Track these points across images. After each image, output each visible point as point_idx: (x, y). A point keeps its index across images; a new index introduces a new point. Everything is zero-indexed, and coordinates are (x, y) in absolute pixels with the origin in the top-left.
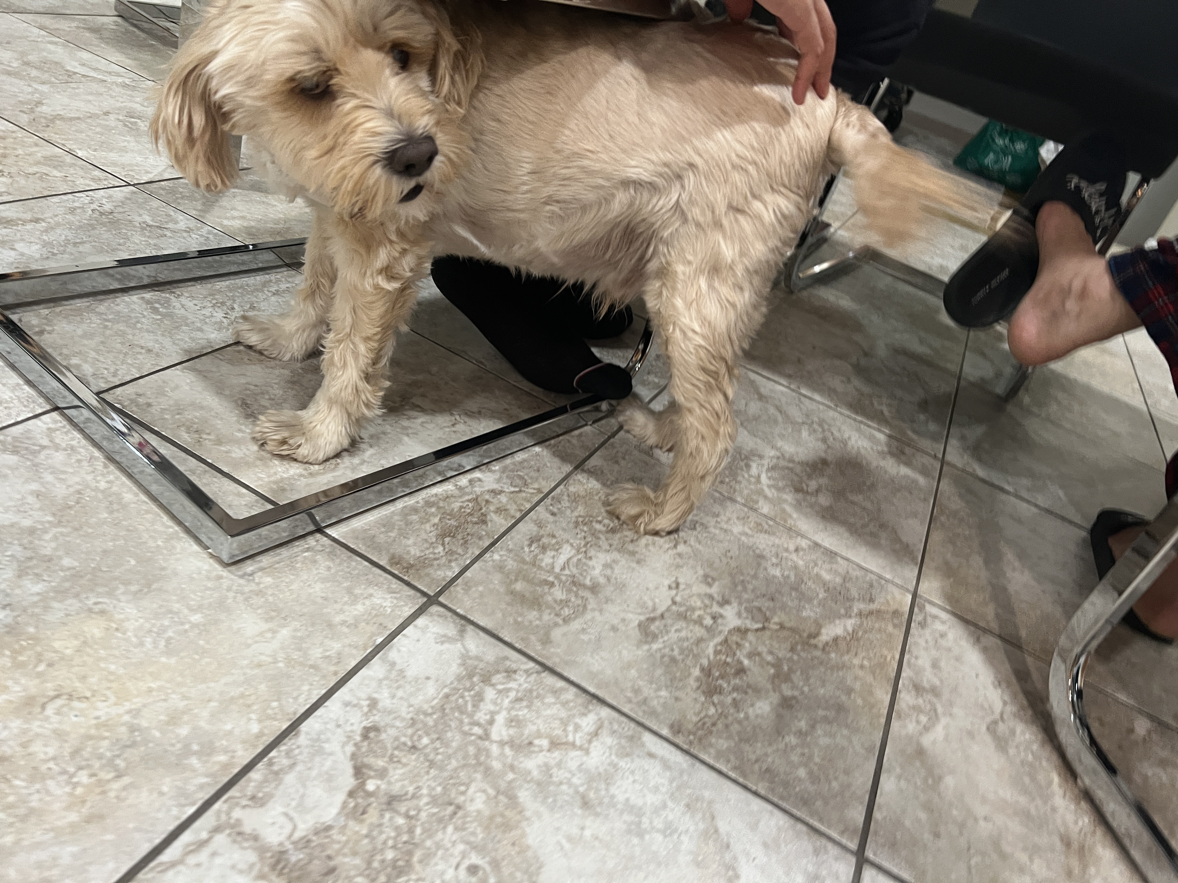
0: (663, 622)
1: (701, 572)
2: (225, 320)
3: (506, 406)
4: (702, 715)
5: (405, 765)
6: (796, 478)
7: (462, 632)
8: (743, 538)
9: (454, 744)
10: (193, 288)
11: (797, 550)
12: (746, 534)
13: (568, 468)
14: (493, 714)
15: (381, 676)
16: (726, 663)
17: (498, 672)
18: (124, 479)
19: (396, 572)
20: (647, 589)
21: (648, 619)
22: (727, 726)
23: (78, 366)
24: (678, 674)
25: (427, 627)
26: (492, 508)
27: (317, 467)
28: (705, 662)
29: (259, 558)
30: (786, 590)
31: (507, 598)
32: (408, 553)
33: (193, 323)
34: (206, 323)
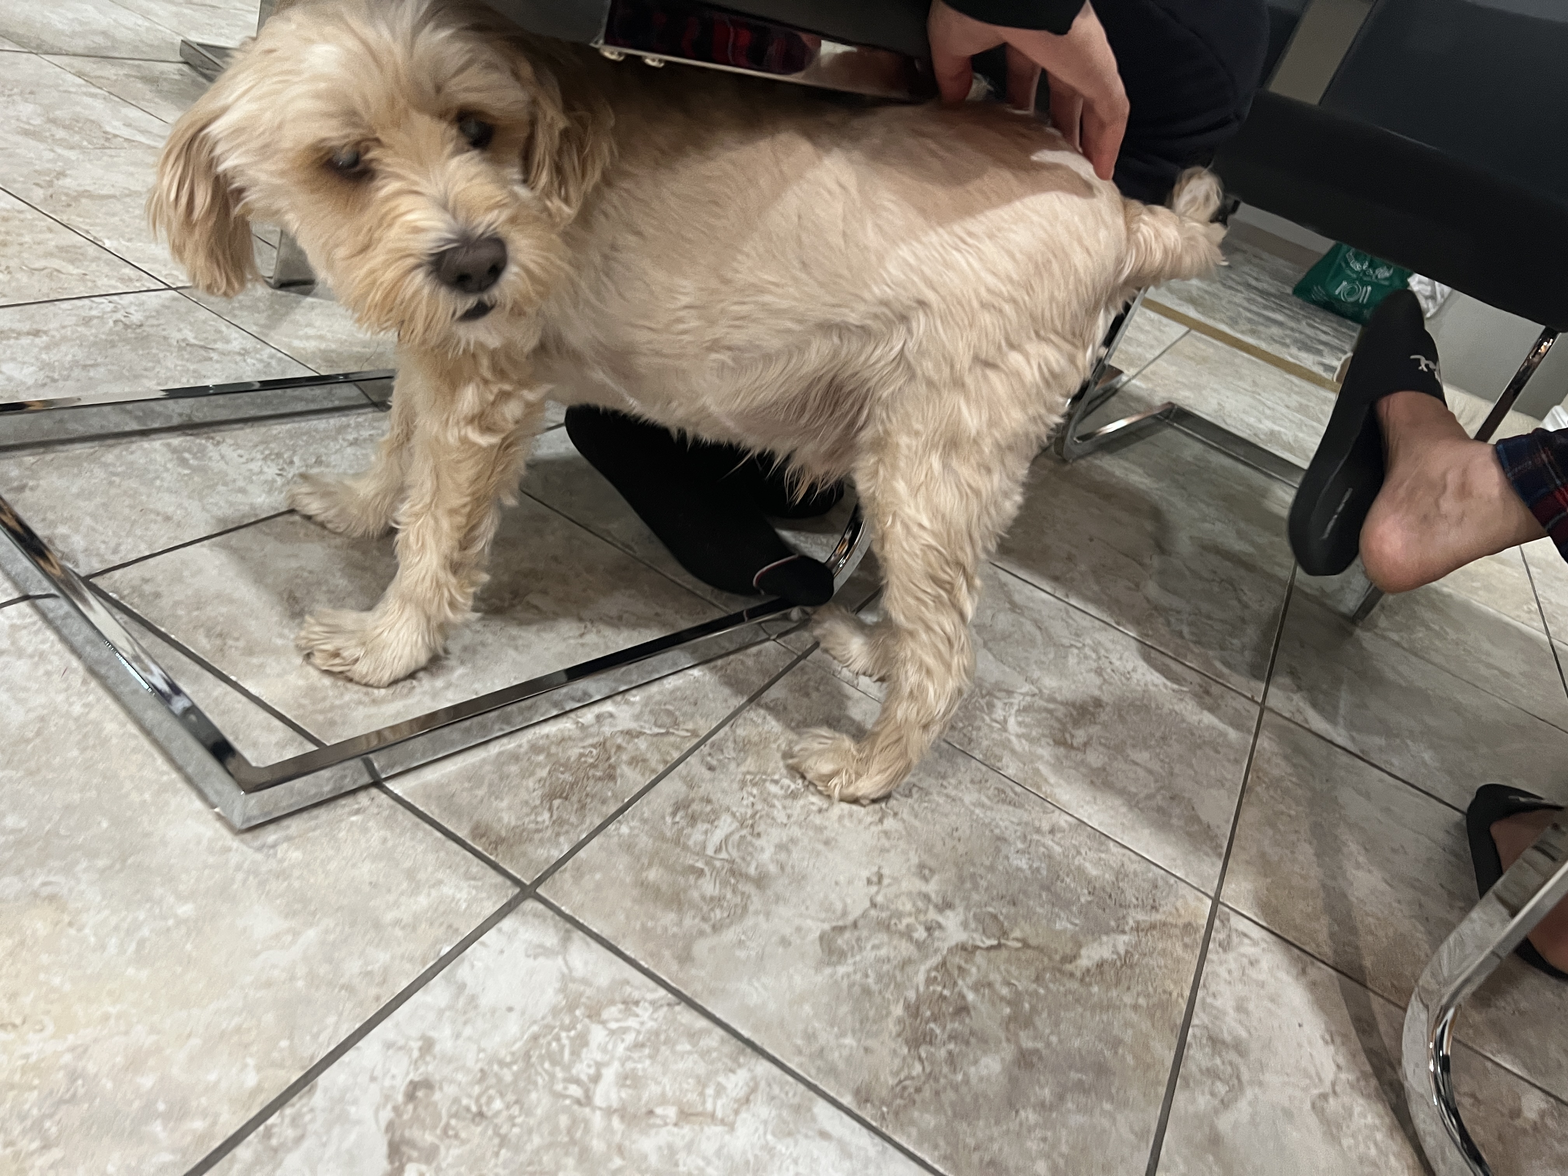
0: (856, 933)
1: (915, 860)
2: (278, 479)
3: (659, 610)
4: (902, 1076)
5: (463, 1142)
6: (1057, 725)
7: (566, 939)
8: (977, 811)
9: (539, 1111)
10: (241, 433)
11: (1052, 831)
12: (983, 806)
13: (738, 701)
14: (599, 1065)
15: (443, 1004)
16: (942, 997)
17: (612, 1002)
18: (108, 701)
19: (480, 849)
20: (837, 883)
21: (834, 929)
22: (937, 1093)
23: (65, 538)
24: (872, 1013)
25: (516, 931)
26: (625, 757)
27: (383, 691)
28: (912, 995)
29: (285, 823)
30: (1034, 889)
31: (635, 892)
32: (500, 820)
33: (234, 481)
34: (252, 482)
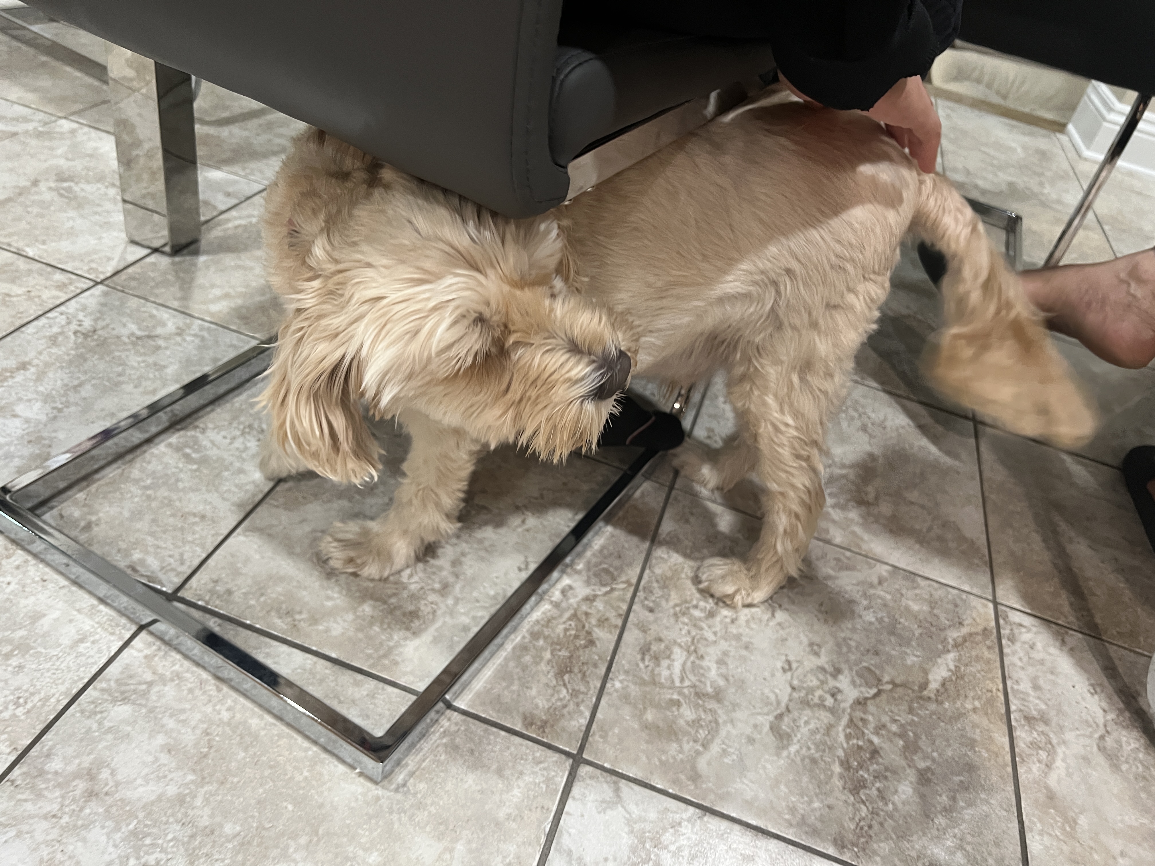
0: (791, 716)
1: (806, 641)
4: (857, 820)
6: (853, 488)
7: (617, 790)
11: (880, 583)
13: (644, 544)
16: (860, 748)
17: (665, 830)
18: (242, 700)
19: (534, 736)
20: (765, 679)
21: (776, 718)
22: (882, 825)
23: (142, 561)
24: (822, 777)
25: (584, 795)
26: (593, 621)
28: (841, 753)
30: (885, 636)
31: (644, 735)
32: (537, 707)
33: (231, 464)
34: (244, 460)
